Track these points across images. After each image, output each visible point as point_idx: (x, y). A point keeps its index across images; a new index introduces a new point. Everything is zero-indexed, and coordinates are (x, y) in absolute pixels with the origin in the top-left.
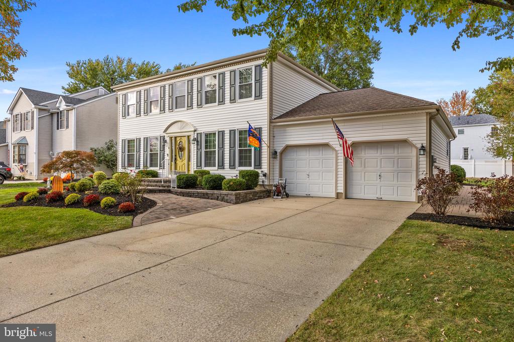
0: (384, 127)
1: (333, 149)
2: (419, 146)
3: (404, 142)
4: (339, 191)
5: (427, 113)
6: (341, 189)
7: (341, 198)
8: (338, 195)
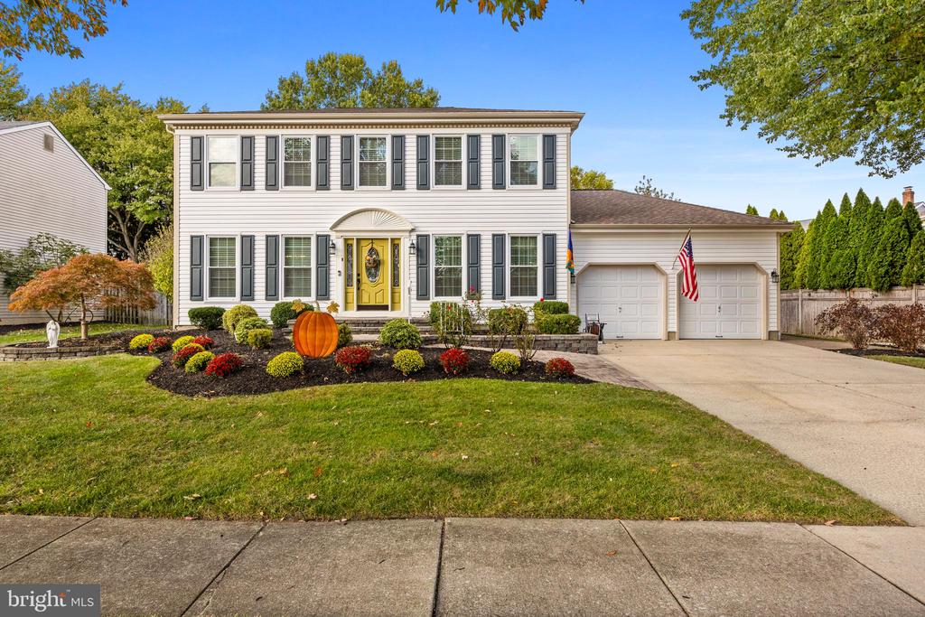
0: (729, 247)
1: (662, 273)
2: (770, 272)
3: (753, 267)
4: (670, 330)
5: (778, 233)
6: (673, 327)
7: (674, 338)
8: (670, 335)
